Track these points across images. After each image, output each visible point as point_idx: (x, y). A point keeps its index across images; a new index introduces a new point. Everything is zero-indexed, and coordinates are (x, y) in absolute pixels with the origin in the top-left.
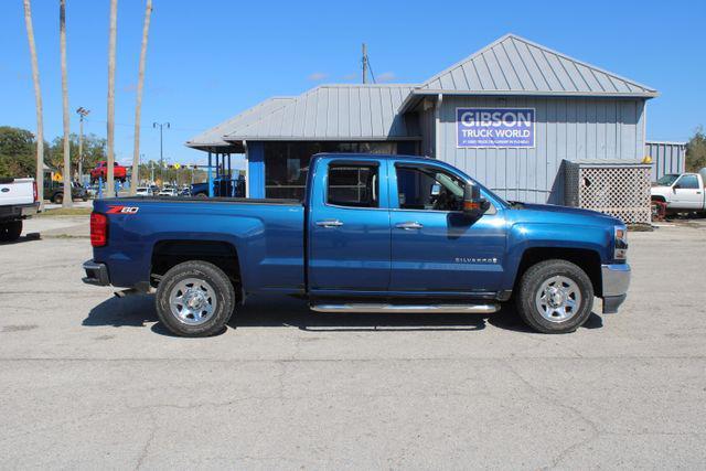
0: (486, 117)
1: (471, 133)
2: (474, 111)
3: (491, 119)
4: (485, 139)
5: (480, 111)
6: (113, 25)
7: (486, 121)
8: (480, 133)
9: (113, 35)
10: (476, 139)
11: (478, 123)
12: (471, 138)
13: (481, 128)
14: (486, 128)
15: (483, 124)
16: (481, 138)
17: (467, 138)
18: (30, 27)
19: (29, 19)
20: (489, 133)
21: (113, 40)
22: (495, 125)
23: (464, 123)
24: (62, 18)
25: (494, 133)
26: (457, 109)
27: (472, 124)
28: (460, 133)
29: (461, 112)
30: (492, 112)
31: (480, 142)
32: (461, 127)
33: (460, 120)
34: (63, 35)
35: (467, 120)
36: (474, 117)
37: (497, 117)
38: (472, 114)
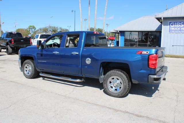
0: (178, 24)
1: (173, 29)
2: (174, 22)
3: (180, 24)
4: (178, 30)
5: (176, 22)
6: (96, 4)
7: (178, 25)
8: (176, 29)
9: (96, 6)
10: (175, 30)
11: (175, 26)
12: (173, 30)
13: (176, 27)
14: (178, 27)
15: (177, 26)
16: (176, 30)
17: (172, 30)
18: (80, 6)
19: (80, 4)
20: (179, 29)
21: (96, 8)
22: (181, 26)
23: (171, 26)
24: (89, 4)
25: (181, 29)
26: (169, 21)
27: (174, 26)
28: (170, 29)
29: (170, 23)
30: (180, 22)
31: (176, 31)
32: (170, 27)
33: (170, 25)
34: (89, 8)
35: (172, 25)
36: (174, 24)
37: (182, 24)
38: (174, 23)
